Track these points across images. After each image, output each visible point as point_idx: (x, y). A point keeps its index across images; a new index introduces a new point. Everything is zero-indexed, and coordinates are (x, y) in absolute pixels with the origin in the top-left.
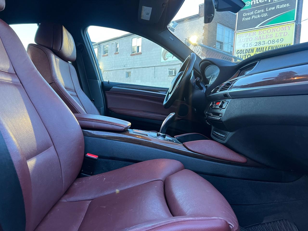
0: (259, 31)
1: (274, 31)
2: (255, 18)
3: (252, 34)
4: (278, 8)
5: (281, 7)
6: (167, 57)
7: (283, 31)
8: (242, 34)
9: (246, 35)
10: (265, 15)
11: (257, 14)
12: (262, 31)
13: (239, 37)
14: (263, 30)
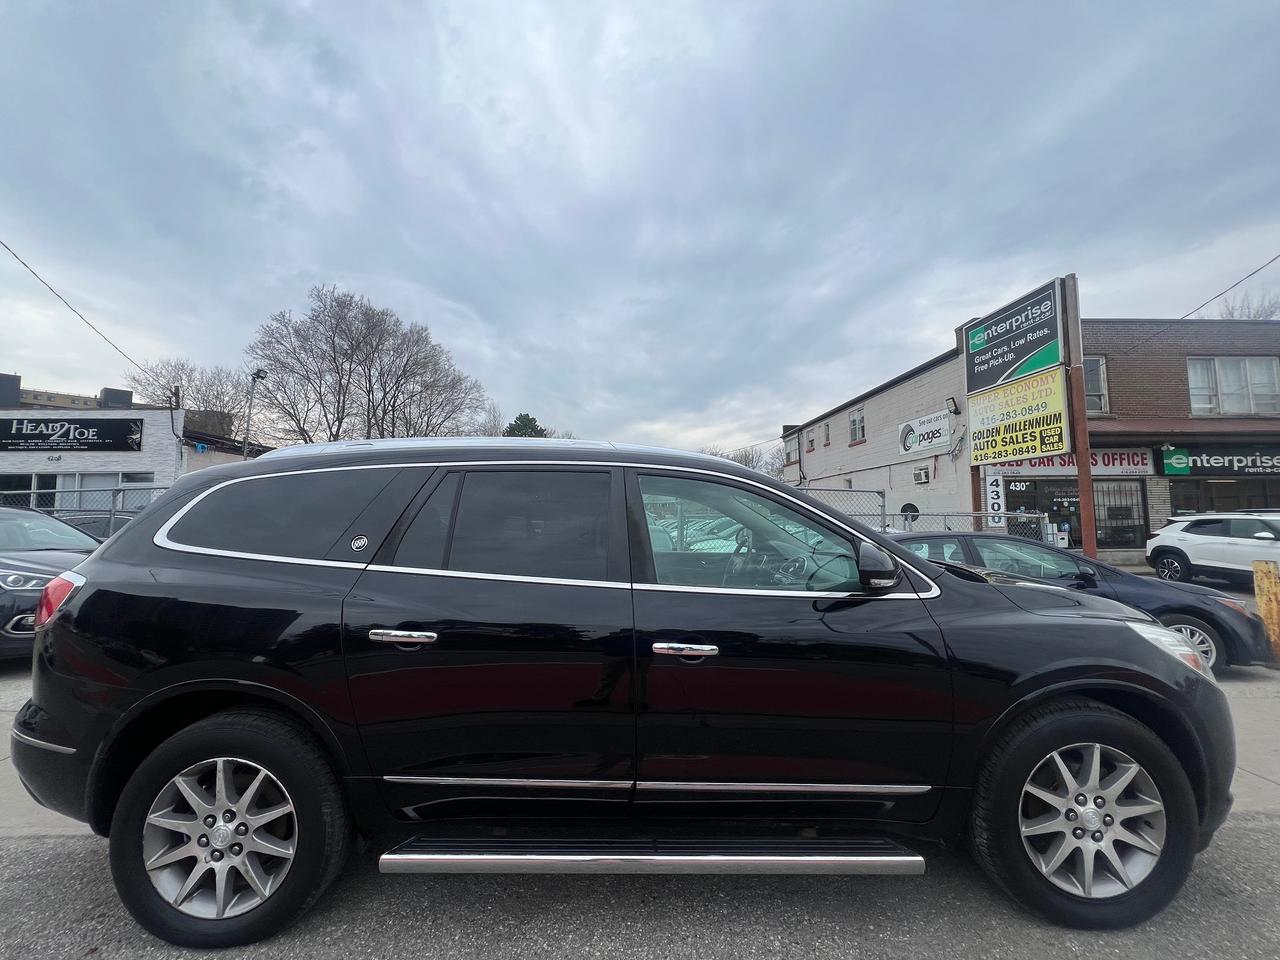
0: (1004, 391)
2: (994, 365)
4: (1030, 339)
5: (1035, 336)
6: (909, 444)
7: (1043, 387)
9: (983, 400)
10: (1011, 356)
11: (996, 358)
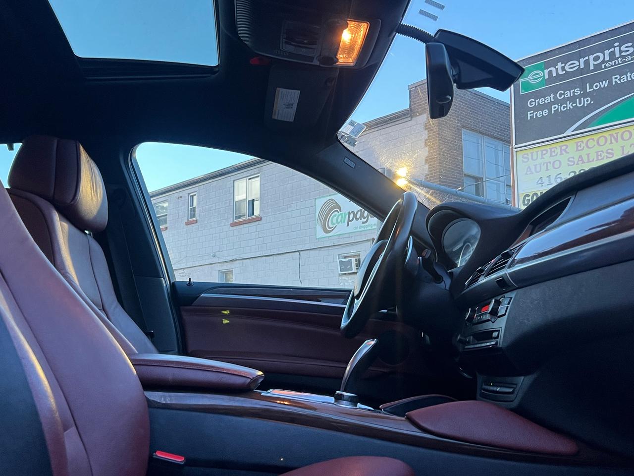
0: (577, 143)
1: (617, 141)
2: (559, 111)
3: (558, 150)
4: (615, 81)
5: (624, 79)
6: (333, 224)
8: (532, 154)
9: (542, 154)
10: (587, 101)
11: (564, 101)
12: (582, 142)
13: (525, 160)
14: (585, 140)
